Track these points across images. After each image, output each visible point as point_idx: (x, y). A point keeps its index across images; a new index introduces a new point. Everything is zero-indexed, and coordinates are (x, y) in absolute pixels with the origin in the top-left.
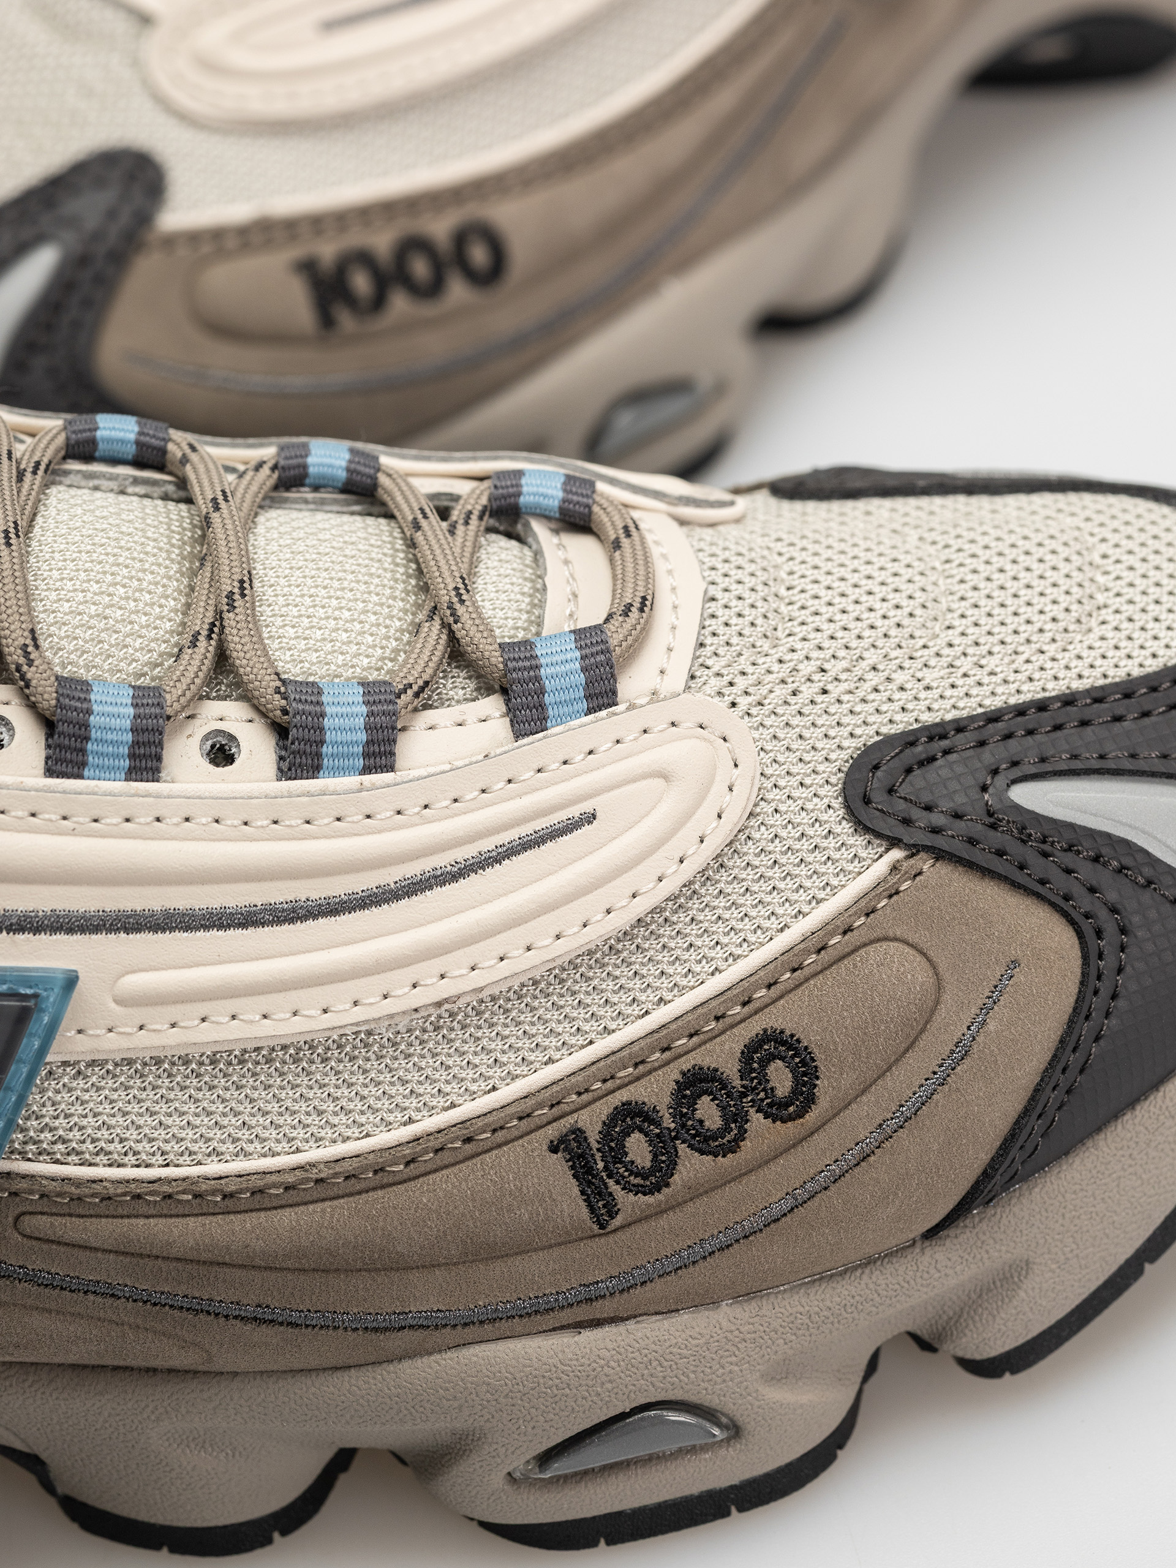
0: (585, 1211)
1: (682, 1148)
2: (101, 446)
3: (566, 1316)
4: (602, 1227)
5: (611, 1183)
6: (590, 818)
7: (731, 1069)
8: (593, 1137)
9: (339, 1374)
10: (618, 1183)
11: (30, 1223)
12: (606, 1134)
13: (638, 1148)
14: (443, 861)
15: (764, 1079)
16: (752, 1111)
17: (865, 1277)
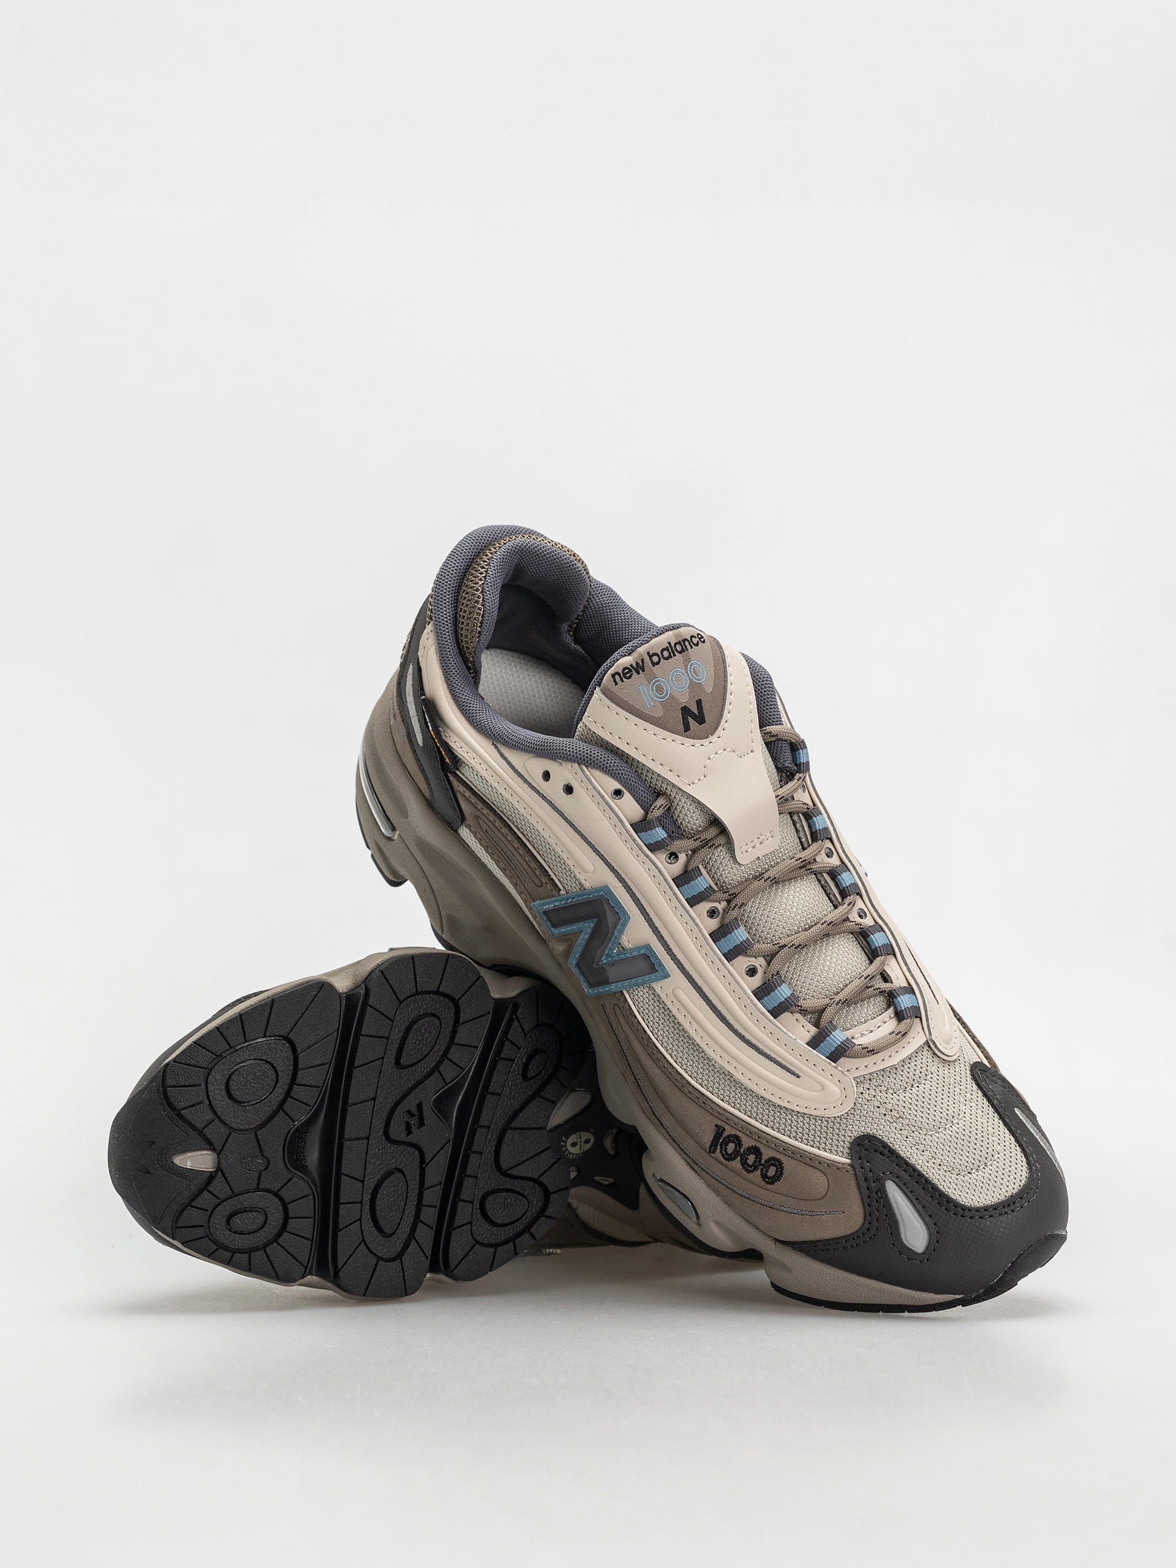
0: (708, 1145)
1: (739, 1158)
2: (836, 880)
3: (688, 1159)
4: (710, 1152)
5: (719, 1147)
6: (798, 1077)
7: (765, 1157)
8: (726, 1134)
9: (642, 1112)
10: (720, 1148)
11: (616, 1007)
12: (729, 1136)
13: (731, 1147)
14: (761, 1047)
15: (768, 1167)
16: (759, 1170)
17: (753, 1230)
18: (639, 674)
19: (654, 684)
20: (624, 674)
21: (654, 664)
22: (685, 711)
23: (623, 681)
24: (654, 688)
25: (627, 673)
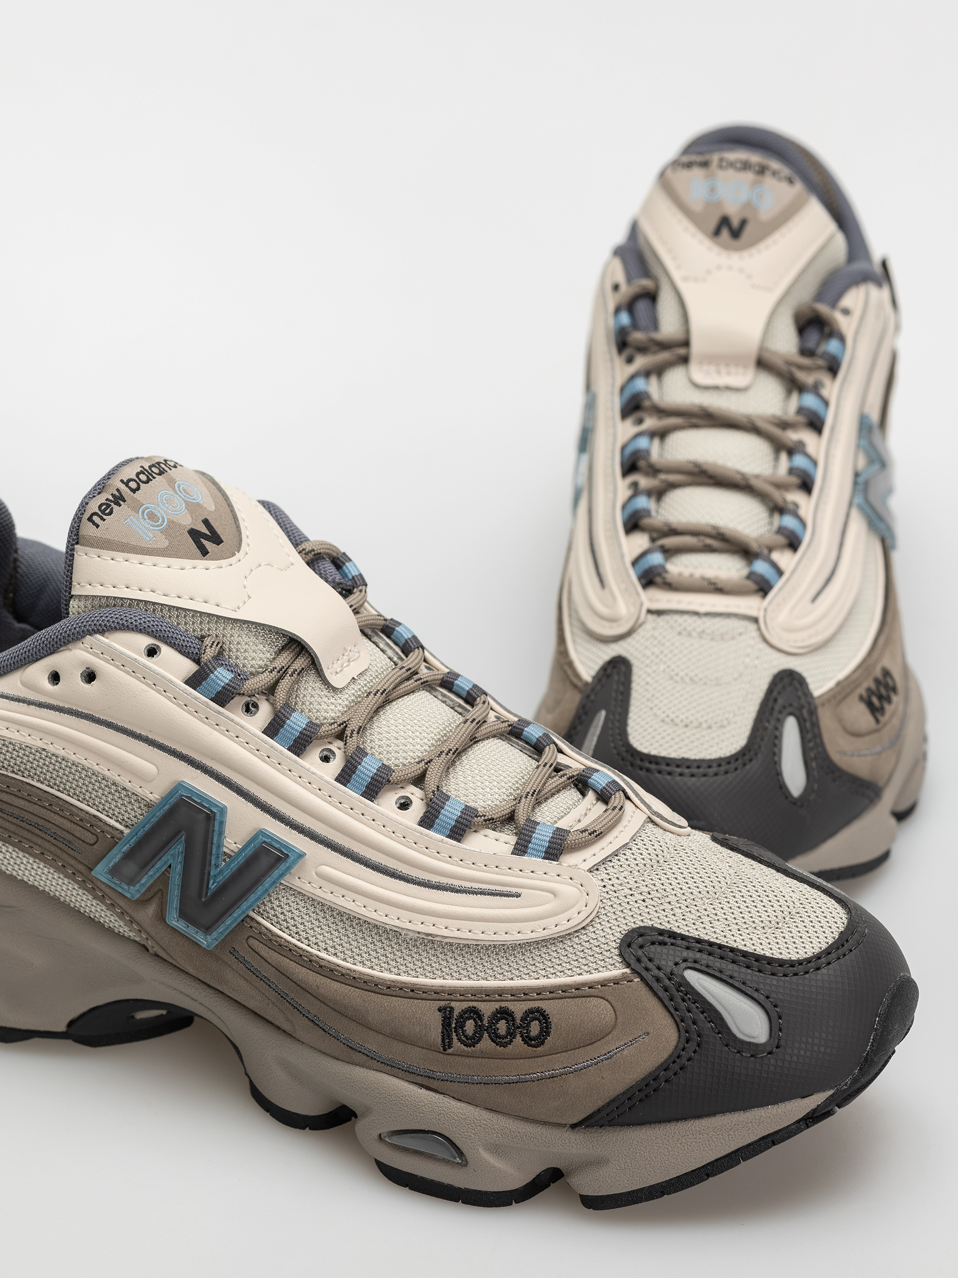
0: (439, 1040)
1: (486, 1035)
2: (454, 687)
3: (419, 1079)
4: (445, 1050)
5: (454, 1034)
7: (518, 1016)
8: (456, 1013)
9: (335, 1060)
10: (457, 1036)
11: (252, 942)
12: (461, 1016)
13: (470, 1026)
14: (456, 883)
15: (528, 1025)
16: (518, 1035)
17: (539, 1128)
18: (120, 505)
19: (143, 512)
20: (103, 512)
21: (134, 491)
22: (194, 534)
23: (104, 520)
24: (146, 517)
25: (105, 509)
